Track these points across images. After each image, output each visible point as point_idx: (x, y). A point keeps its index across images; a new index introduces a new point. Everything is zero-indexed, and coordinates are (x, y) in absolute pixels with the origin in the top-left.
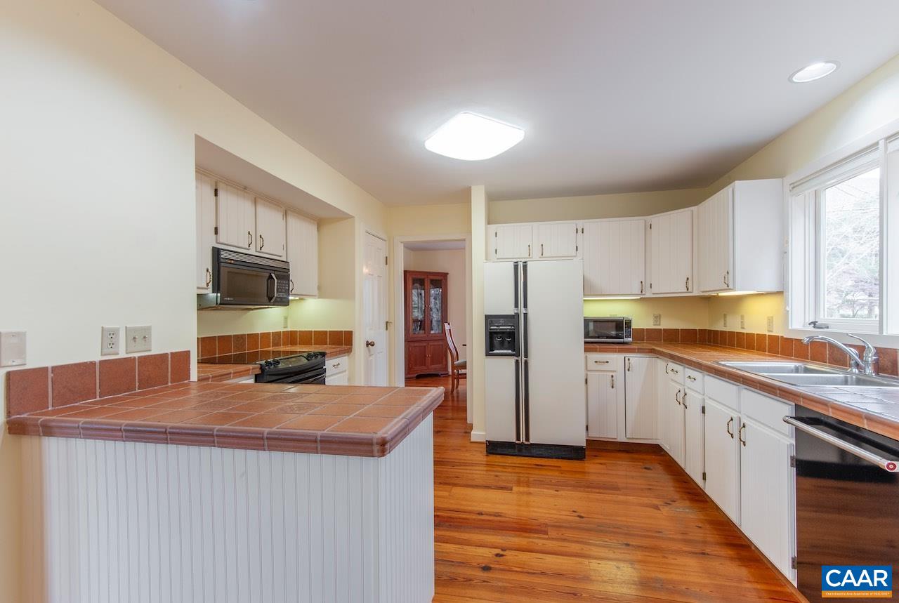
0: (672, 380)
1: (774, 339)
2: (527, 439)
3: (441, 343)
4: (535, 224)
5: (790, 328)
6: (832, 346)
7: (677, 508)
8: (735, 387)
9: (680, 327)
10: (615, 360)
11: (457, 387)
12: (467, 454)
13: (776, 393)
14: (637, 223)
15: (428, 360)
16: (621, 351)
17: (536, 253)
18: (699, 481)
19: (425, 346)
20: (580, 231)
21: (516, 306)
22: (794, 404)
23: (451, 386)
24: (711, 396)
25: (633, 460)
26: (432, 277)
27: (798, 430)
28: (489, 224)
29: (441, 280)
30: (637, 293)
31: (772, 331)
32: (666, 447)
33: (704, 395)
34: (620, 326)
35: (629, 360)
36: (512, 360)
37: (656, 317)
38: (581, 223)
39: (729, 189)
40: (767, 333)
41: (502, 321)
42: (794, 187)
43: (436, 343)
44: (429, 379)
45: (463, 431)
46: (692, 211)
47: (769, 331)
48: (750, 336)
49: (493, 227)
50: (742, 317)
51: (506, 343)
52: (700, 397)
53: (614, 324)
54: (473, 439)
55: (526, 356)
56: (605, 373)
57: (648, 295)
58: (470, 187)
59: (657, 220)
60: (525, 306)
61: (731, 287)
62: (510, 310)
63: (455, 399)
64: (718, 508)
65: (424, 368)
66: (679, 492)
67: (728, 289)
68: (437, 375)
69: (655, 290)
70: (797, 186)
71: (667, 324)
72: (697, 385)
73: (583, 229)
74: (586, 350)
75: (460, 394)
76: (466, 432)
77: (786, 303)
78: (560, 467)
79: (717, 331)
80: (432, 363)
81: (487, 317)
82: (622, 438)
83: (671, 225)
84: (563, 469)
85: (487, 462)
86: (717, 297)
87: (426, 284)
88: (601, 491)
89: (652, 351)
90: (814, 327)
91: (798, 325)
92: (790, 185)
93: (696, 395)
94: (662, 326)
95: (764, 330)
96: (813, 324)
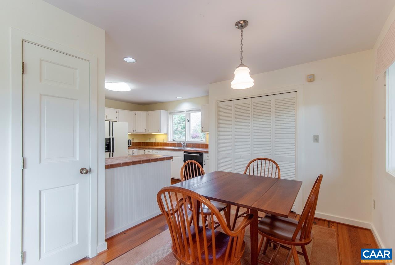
6: (181, 144)
9: (141, 142)
10: (131, 151)
14: (132, 113)
16: (132, 148)
21: (110, 136)
22: (184, 151)
30: (132, 132)
31: (164, 142)
35: (134, 151)
36: (109, 153)
37: (133, 139)
38: (117, 110)
39: (159, 111)
46: (146, 113)
48: (158, 143)
50: (156, 139)
51: (109, 148)
55: (113, 151)
57: (134, 133)
59: (137, 113)
60: (113, 136)
61: (160, 132)
67: (159, 132)
69: (136, 132)
73: (118, 112)
74: (129, 149)
77: (168, 136)
79: (147, 143)
81: (106, 139)
83: (141, 115)
91: (170, 140)
92: (169, 113)
95: (162, 142)
96: (173, 140)
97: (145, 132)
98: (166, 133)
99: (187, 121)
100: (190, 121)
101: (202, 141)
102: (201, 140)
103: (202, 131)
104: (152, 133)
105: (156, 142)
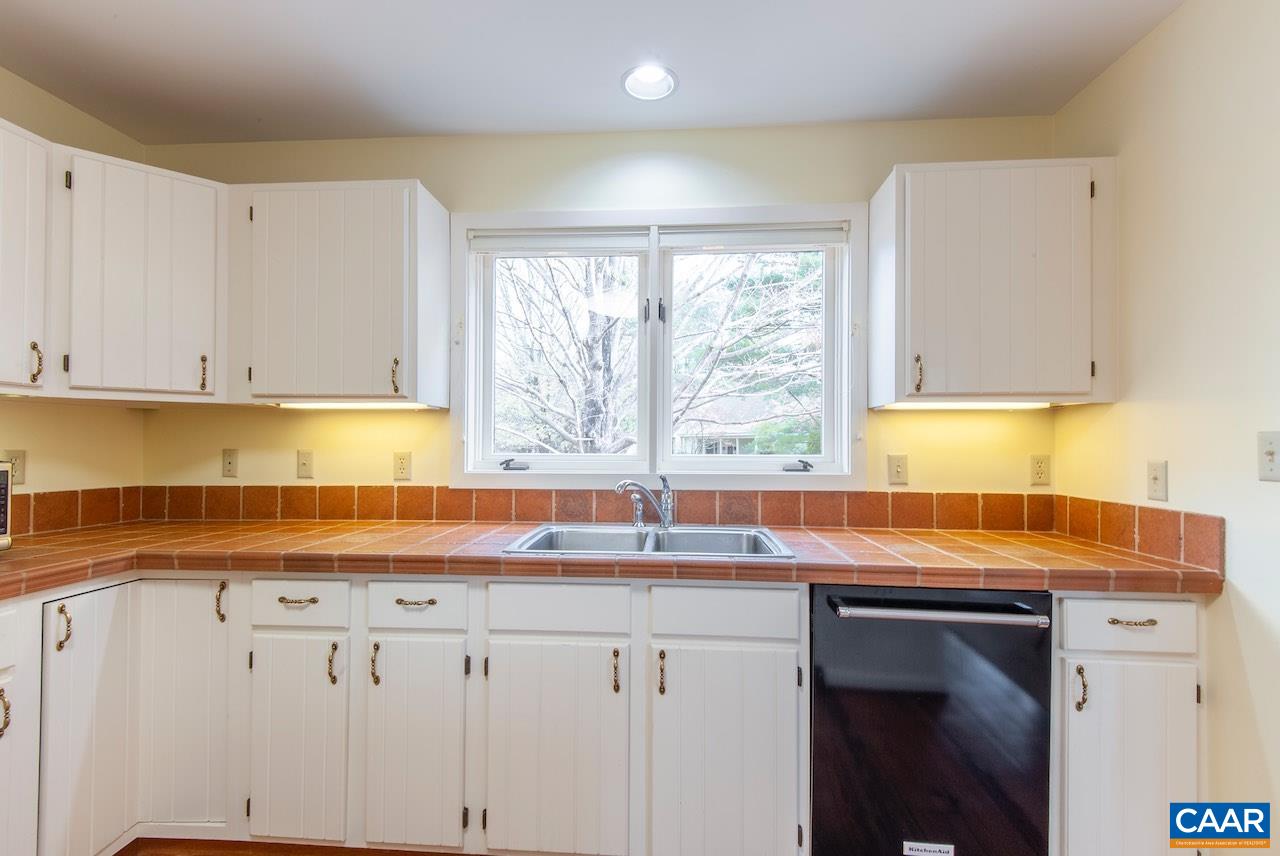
1: (416, 493)
5: (465, 471)
10: (13, 622)
31: (406, 480)
35: (60, 610)
37: (12, 459)
40: (396, 484)
48: (335, 492)
57: (52, 390)
77: (460, 431)
89: (138, 562)
90: (507, 468)
96: (507, 463)
97: (199, 389)
98: (444, 402)
101: (806, 466)
104: (278, 401)
105: (317, 482)
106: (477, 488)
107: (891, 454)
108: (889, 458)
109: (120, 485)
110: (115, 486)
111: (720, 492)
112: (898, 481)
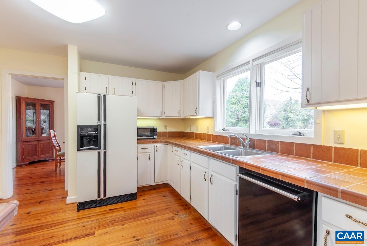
0: (175, 154)
1: (209, 135)
2: (105, 196)
3: (48, 141)
4: (110, 77)
5: (216, 131)
7: (181, 215)
8: (207, 158)
10: (150, 147)
11: (59, 167)
12: (63, 214)
13: (220, 158)
14: (159, 84)
15: (39, 153)
16: (153, 143)
17: (111, 91)
18: (188, 199)
19: (36, 144)
20: (134, 84)
21: (99, 120)
22: (238, 167)
23: (55, 167)
24: (194, 162)
25: (158, 193)
26: (42, 103)
27: (240, 178)
28: (81, 71)
29: (49, 105)
30: (159, 116)
31: (208, 132)
32: (171, 184)
33: (191, 161)
34: (152, 130)
35: (156, 146)
36: (96, 152)
37: (166, 127)
38: (134, 80)
39: (197, 73)
40: (207, 133)
41: (90, 129)
42: (218, 77)
43: (45, 142)
44: (39, 163)
45: (62, 197)
46: (181, 82)
47: (207, 132)
48: (200, 134)
49: (83, 74)
50: (197, 127)
51: (92, 142)
52: (189, 162)
53: (150, 130)
54: (68, 202)
55: (105, 149)
56: (145, 154)
57: (164, 117)
58: (67, 45)
59: (166, 83)
60: (105, 120)
61: (197, 114)
62: (95, 123)
63: (58, 175)
64: (196, 211)
65: (35, 157)
66: (179, 206)
68: (46, 161)
69: (166, 115)
70: (219, 76)
71: (170, 129)
72: (188, 157)
73: (135, 83)
74: (138, 143)
75: (61, 171)
76: (63, 198)
77: (214, 122)
78: (123, 207)
79: (187, 132)
80: (42, 154)
81: (79, 127)
82: (153, 183)
83: (174, 86)
84: (126, 208)
85: (78, 216)
86: (190, 118)
87: (37, 107)
88: (147, 217)
89: (166, 142)
90: (224, 131)
91: (218, 129)
92: (217, 75)
93: (187, 161)
94: (168, 131)
95: (205, 132)
96: (224, 129)
97: (178, 116)
98: (211, 116)
99: (254, 84)
100: (262, 85)
101: (300, 134)
102: (296, 130)
103: (308, 102)
104: (189, 117)
105: (198, 132)
106: (218, 135)
107: (335, 130)
108: (335, 131)
109: (174, 131)
110: (172, 131)
111: (267, 140)
112: (338, 142)
